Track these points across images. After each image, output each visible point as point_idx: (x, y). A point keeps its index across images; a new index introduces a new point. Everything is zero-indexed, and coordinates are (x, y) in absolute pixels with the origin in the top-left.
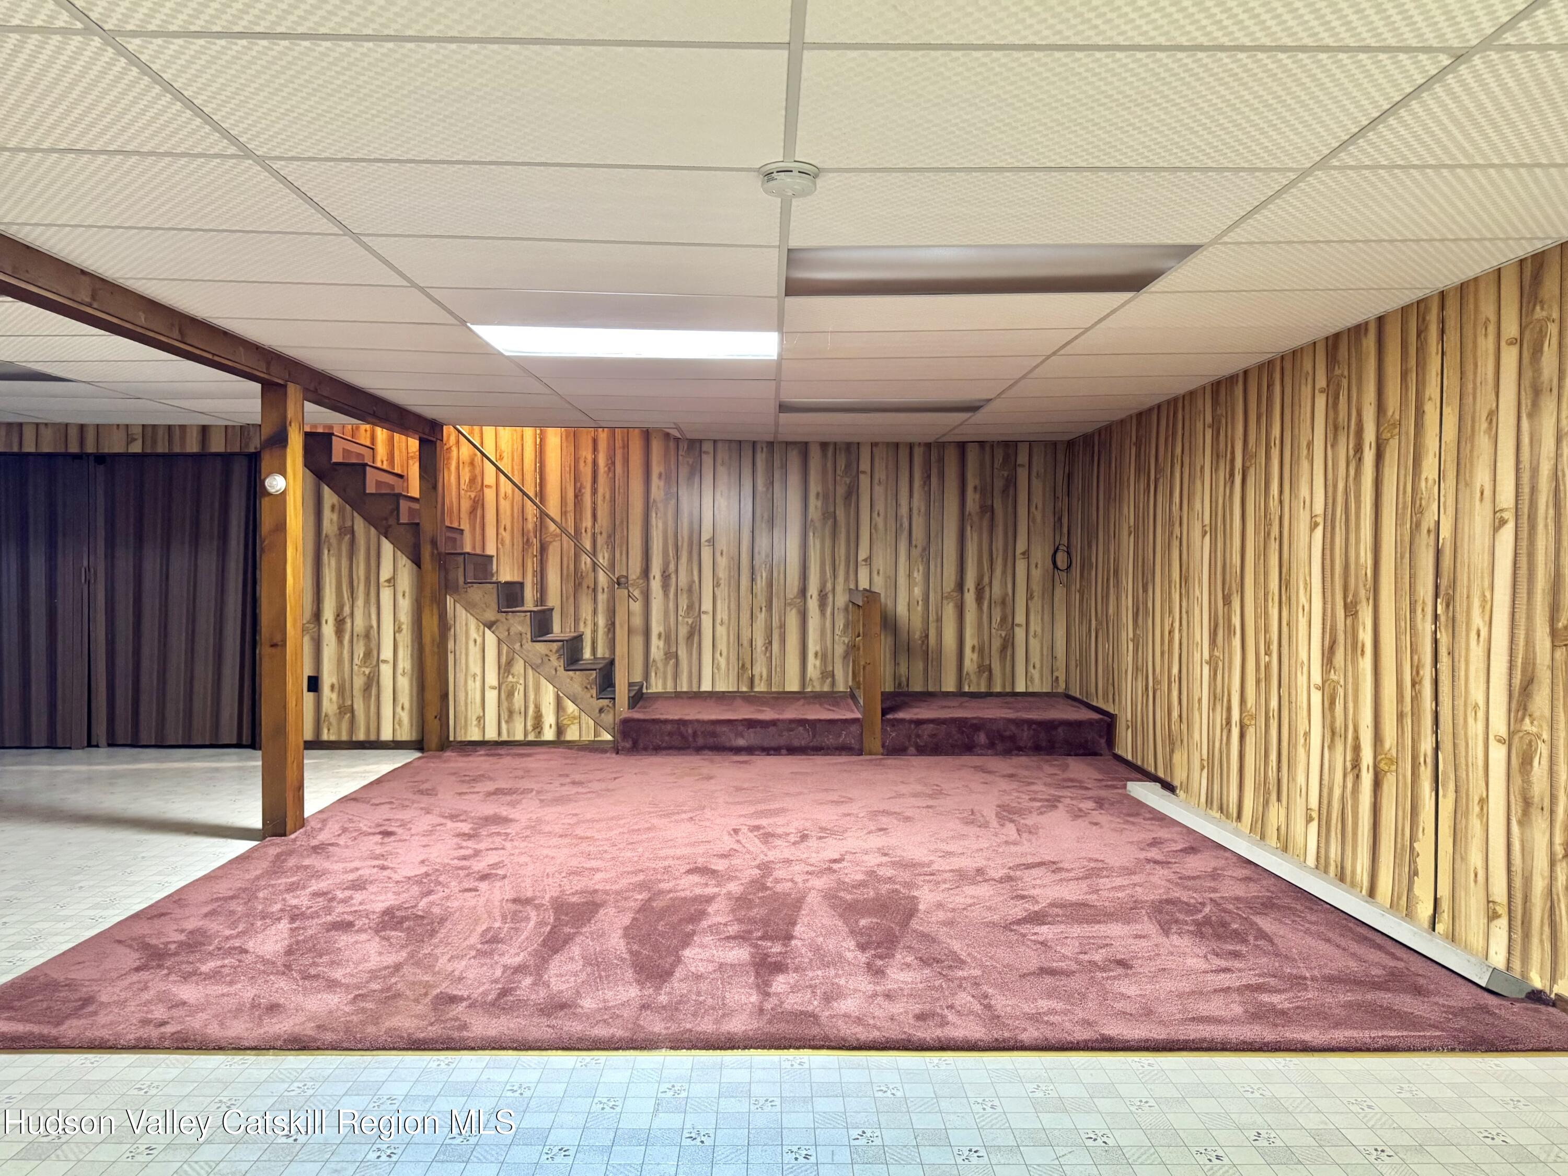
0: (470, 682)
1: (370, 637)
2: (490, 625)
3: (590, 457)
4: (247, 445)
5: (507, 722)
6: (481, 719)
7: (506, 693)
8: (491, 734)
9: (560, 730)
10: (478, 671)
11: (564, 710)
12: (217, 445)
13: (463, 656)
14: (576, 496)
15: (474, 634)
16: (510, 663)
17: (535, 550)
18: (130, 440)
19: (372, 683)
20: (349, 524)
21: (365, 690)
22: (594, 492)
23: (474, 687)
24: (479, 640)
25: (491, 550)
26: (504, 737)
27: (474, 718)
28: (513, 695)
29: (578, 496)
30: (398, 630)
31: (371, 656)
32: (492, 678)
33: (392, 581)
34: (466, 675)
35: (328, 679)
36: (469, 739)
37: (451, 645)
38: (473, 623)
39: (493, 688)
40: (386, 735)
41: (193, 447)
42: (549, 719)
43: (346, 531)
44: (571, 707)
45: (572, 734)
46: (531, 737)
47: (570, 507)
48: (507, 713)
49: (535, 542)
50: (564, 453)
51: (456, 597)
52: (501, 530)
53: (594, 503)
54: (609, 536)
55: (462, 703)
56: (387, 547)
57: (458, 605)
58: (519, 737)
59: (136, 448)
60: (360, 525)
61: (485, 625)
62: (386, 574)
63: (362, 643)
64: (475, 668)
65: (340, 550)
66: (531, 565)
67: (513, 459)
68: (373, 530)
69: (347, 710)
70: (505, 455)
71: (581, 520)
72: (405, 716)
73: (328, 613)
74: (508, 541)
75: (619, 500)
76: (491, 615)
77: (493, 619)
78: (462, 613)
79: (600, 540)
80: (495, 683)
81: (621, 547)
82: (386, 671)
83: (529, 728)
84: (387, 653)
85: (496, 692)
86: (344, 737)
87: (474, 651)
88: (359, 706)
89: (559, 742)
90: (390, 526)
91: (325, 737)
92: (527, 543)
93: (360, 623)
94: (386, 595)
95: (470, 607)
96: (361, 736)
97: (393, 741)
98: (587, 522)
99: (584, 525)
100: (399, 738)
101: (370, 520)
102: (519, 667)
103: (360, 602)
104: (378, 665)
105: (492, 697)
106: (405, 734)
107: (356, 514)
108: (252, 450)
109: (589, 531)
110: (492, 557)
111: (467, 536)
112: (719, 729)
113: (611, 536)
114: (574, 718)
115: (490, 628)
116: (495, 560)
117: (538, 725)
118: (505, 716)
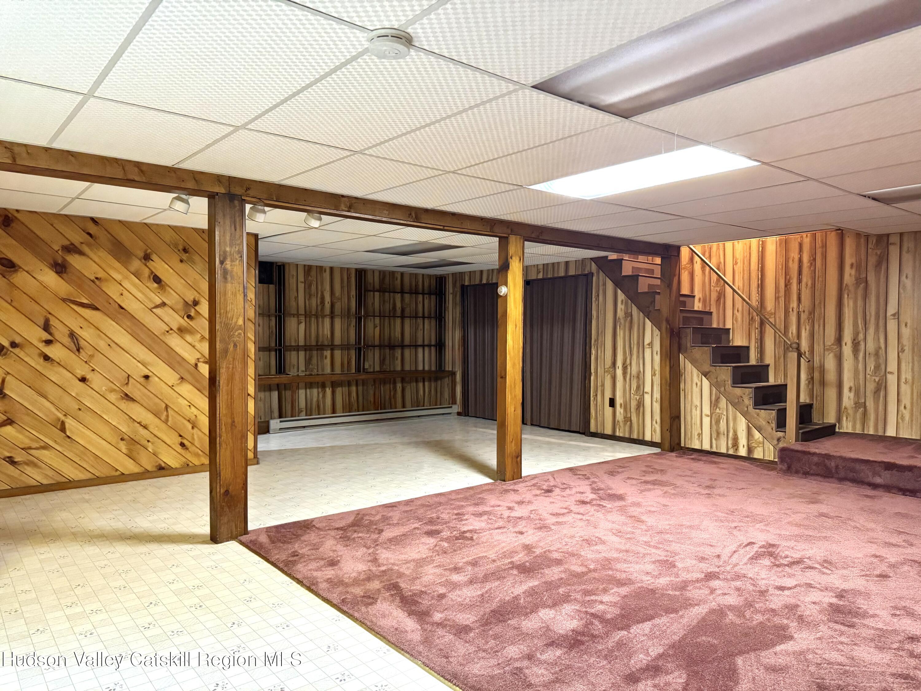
0: (694, 410)
1: (640, 377)
2: (705, 374)
3: (797, 257)
4: (584, 270)
5: (716, 439)
6: (700, 435)
7: (715, 421)
8: (706, 446)
9: (750, 450)
10: (698, 404)
11: (753, 436)
12: (572, 272)
13: (690, 393)
14: (786, 286)
15: (695, 379)
16: (717, 400)
17: (757, 324)
18: (538, 272)
19: (640, 404)
20: (630, 311)
21: (637, 409)
22: (800, 281)
23: (696, 413)
24: (699, 384)
25: (729, 325)
26: (714, 450)
27: (696, 434)
28: (720, 421)
29: (787, 285)
30: (653, 375)
31: (640, 387)
32: (707, 410)
33: (651, 344)
34: (691, 405)
35: (619, 401)
36: (693, 447)
37: (682, 386)
38: (695, 371)
39: (707, 416)
40: (648, 438)
41: (562, 273)
42: (743, 441)
43: (628, 315)
44: (757, 435)
45: (758, 454)
46: (731, 452)
47: (782, 293)
48: (716, 434)
49: (757, 319)
50: (778, 256)
51: (685, 355)
52: (736, 311)
53: (799, 290)
54: (810, 313)
55: (689, 423)
56: (648, 323)
57: (686, 360)
58: (723, 450)
59: (540, 276)
60: (635, 311)
61: (702, 374)
62: (647, 340)
63: (635, 380)
64: (697, 402)
65: (625, 326)
66: (755, 335)
67: (744, 263)
68: (641, 313)
69: (628, 420)
70: (739, 261)
71: (789, 302)
72: (658, 428)
73: (619, 363)
74: (739, 319)
75: (818, 286)
76: (706, 367)
77: (707, 370)
78: (689, 366)
79: (804, 317)
80: (709, 413)
81: (819, 321)
82: (647, 398)
83: (730, 445)
84: (648, 388)
85: (709, 419)
86: (627, 436)
87: (696, 390)
88: (634, 419)
89: (749, 459)
90: (650, 311)
91: (617, 434)
92: (752, 320)
93: (634, 369)
94: (648, 352)
95: (694, 362)
96: (635, 436)
97: (651, 442)
98: (794, 304)
99: (791, 306)
100: (654, 440)
101: (640, 308)
102: (723, 402)
103: (635, 357)
104: (643, 395)
105: (706, 421)
106: (657, 439)
107: (633, 305)
108: (586, 272)
109: (795, 310)
110: (729, 329)
111: (715, 315)
112: (858, 466)
113: (812, 312)
114: (760, 443)
115: (705, 376)
116: (731, 331)
117: (735, 445)
118: (714, 435)
